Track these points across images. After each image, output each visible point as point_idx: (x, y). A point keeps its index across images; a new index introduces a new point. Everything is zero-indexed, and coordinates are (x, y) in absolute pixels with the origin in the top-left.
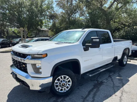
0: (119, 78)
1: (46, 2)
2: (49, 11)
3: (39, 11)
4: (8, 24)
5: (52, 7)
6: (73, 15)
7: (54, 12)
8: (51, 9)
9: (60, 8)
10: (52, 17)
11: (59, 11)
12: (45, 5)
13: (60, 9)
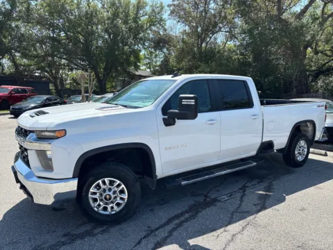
0: (264, 193)
1: (148, 9)
2: (154, 28)
3: (130, 29)
4: (63, 61)
5: (161, 20)
6: (211, 38)
7: (165, 30)
8: (158, 25)
9: (179, 21)
10: (161, 42)
11: (176, 28)
12: (146, 14)
13: (179, 24)
